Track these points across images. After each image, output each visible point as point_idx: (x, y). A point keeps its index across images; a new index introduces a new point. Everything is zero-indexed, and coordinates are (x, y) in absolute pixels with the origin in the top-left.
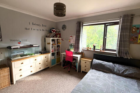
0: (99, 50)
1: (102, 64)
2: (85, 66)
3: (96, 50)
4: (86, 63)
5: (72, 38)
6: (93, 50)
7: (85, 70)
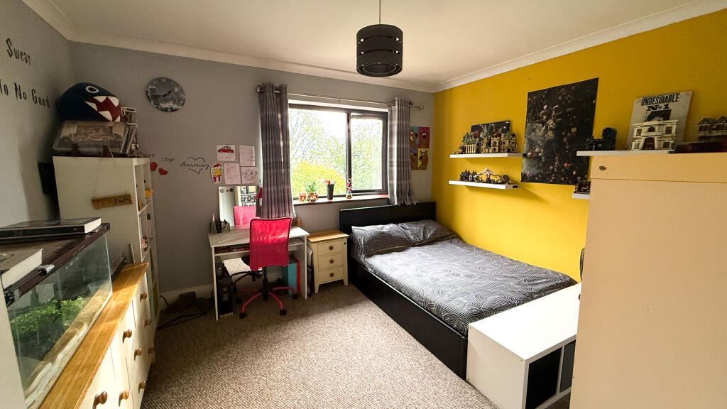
0: (345, 196)
1: (383, 233)
2: (332, 262)
3: (335, 199)
4: (331, 248)
5: (233, 159)
6: (326, 200)
7: (332, 275)
